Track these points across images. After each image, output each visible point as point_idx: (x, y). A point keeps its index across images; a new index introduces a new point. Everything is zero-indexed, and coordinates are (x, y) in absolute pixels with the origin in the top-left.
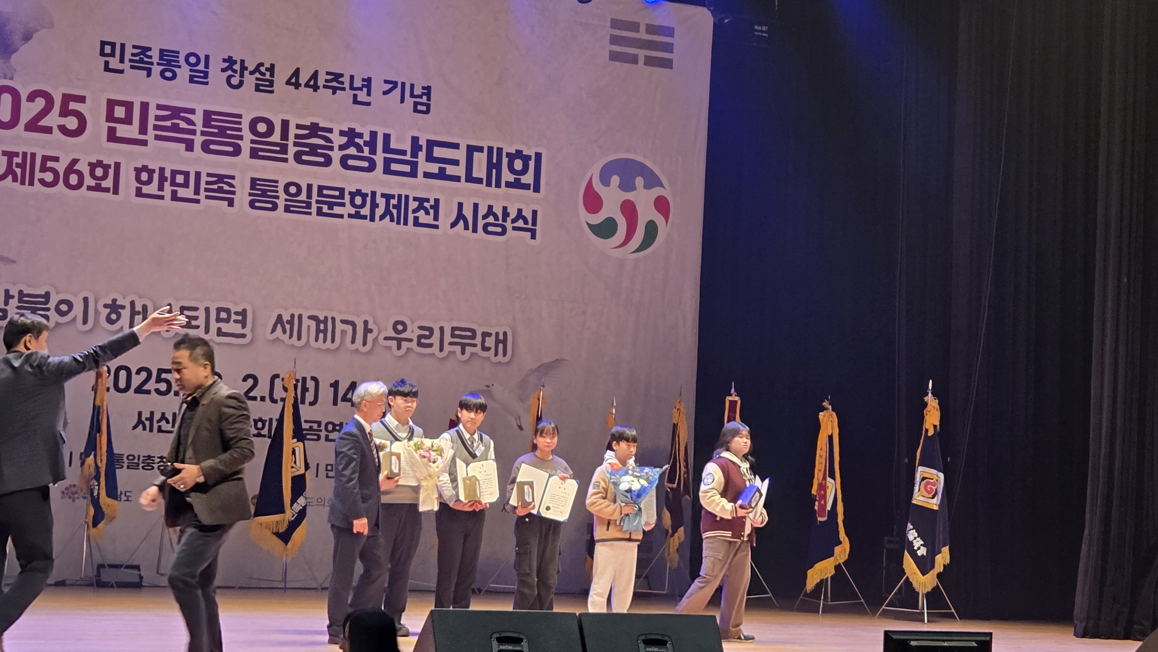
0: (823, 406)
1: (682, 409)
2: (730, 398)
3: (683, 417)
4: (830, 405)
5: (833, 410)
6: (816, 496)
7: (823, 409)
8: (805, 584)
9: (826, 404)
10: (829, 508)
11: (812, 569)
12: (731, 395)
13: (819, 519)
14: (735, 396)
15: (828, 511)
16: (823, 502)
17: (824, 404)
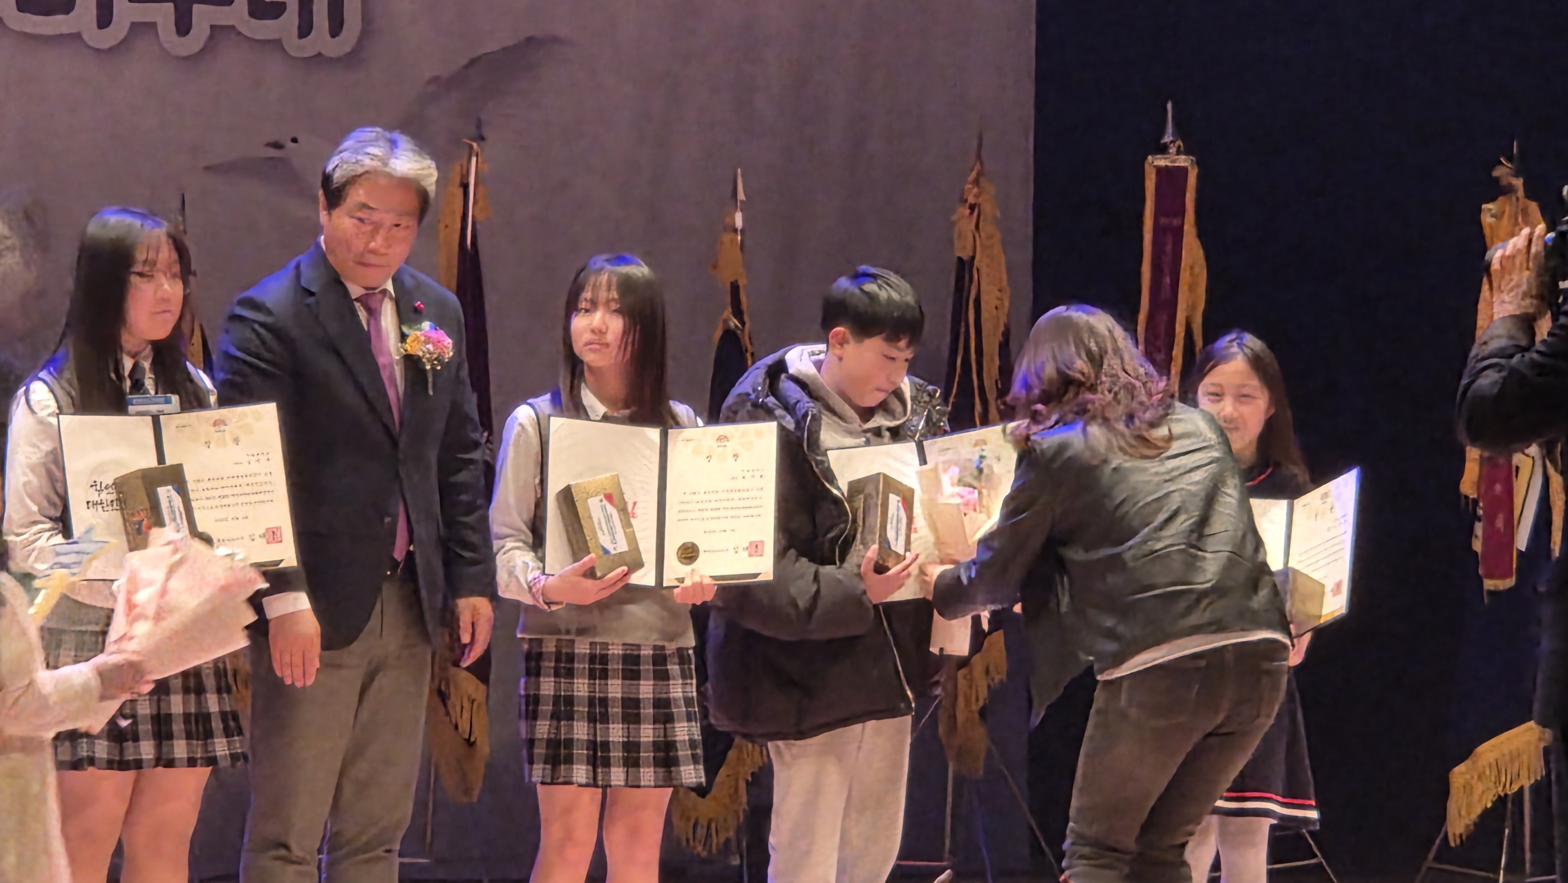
0: (1497, 180)
1: (988, 208)
2: (1162, 162)
3: (990, 237)
4: (1517, 175)
5: (1530, 194)
6: (1475, 502)
7: (1497, 190)
8: (1442, 817)
9: (1503, 172)
10: (1522, 541)
11: (1468, 762)
12: (1163, 150)
13: (1489, 584)
14: (1178, 153)
15: (1520, 553)
16: (1500, 523)
17: (1497, 172)
